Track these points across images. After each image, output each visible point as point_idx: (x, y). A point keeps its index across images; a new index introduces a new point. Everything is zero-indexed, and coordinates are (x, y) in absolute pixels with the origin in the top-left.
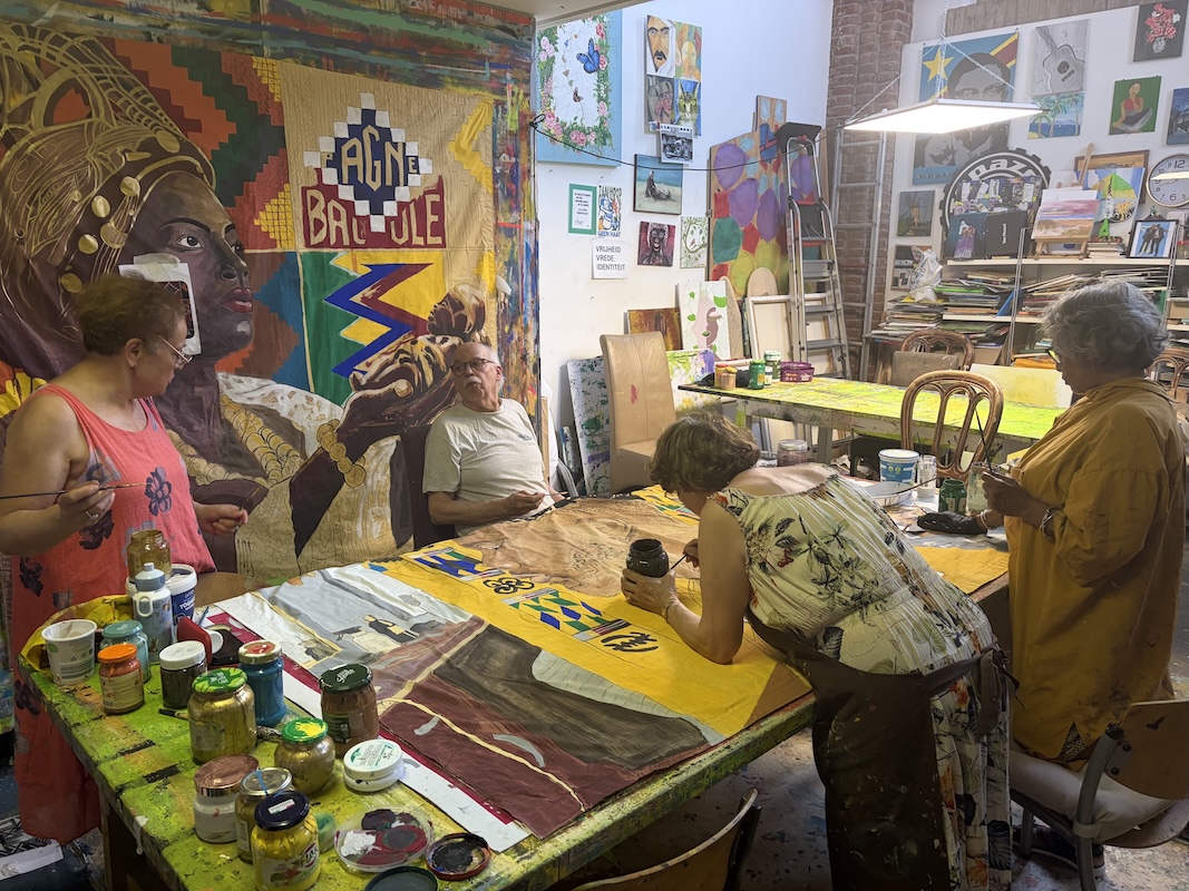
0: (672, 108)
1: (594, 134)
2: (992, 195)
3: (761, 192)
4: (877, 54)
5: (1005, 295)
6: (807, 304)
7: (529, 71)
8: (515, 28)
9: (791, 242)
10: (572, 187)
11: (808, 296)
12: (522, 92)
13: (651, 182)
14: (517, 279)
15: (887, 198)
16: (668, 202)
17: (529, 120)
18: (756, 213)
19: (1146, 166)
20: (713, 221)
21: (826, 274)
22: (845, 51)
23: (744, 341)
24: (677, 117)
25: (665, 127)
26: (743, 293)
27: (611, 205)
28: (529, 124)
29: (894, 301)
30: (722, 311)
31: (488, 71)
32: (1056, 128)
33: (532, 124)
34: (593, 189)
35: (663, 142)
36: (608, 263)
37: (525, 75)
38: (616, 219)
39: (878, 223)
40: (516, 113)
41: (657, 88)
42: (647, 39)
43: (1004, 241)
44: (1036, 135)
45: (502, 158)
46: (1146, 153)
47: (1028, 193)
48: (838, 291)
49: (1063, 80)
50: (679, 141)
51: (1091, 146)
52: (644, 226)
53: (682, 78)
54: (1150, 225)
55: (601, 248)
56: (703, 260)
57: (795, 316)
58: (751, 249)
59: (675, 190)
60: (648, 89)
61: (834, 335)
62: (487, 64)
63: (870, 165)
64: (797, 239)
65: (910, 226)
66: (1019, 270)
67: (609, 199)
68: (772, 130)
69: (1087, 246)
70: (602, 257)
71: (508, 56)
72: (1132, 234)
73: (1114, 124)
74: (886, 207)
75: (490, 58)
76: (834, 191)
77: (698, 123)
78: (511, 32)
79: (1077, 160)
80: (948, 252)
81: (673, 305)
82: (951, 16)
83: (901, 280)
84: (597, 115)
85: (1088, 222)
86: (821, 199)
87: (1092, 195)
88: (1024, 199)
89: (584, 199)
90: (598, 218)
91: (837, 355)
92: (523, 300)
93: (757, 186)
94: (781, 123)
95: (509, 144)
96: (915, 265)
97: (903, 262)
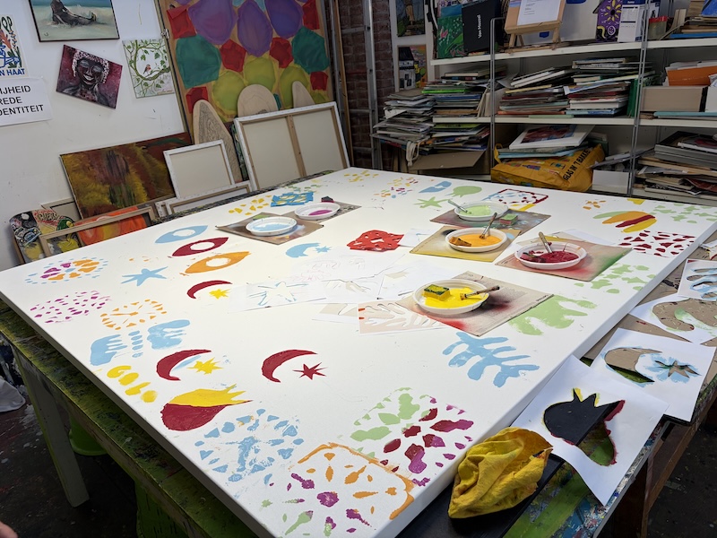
3: (237, 4)
13: (58, 5)
20: (173, 43)
36: (13, 106)
38: (11, 54)
56: (170, 86)
58: (236, 66)
65: (405, 25)
66: (493, 66)
83: (406, 82)
96: (416, 66)
97: (406, 63)
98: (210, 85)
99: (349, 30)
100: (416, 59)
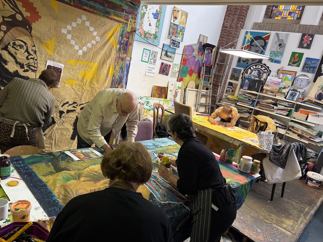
0: (176, 33)
1: (153, 36)
2: (255, 74)
3: (196, 60)
4: (234, 30)
5: (254, 101)
6: (202, 93)
7: (136, 16)
8: (134, 3)
9: (201, 75)
10: (144, 49)
11: (203, 90)
12: (133, 21)
13: (167, 52)
14: (122, 73)
15: (229, 68)
16: (170, 58)
17: (134, 30)
18: (194, 66)
19: (295, 76)
20: (182, 66)
21: (209, 86)
22: (226, 27)
23: (184, 100)
24: (177, 36)
25: (173, 38)
26: (186, 86)
27: (154, 56)
28: (133, 31)
29: (225, 96)
30: (179, 90)
31: (124, 13)
32: (275, 60)
33: (134, 31)
34: (150, 51)
35: (172, 42)
36: (150, 72)
37: (135, 17)
38: (155, 60)
39: (225, 75)
40: (131, 27)
41: (173, 27)
42: (173, 12)
43: (256, 87)
44: (270, 61)
45: (124, 39)
46: (296, 72)
47: (265, 76)
48: (211, 91)
49: (279, 48)
50: (176, 42)
51: (283, 67)
52: (162, 64)
53: (180, 25)
54: (293, 91)
55: (149, 67)
56: (177, 76)
57: (198, 95)
58: (191, 75)
59: (173, 55)
60: (170, 26)
61: (208, 102)
62: (124, 12)
63: (226, 59)
64: (203, 75)
65: (233, 77)
66: (258, 96)
67: (154, 54)
68: (203, 44)
69: (276, 93)
70: (149, 70)
71: (131, 11)
72: (288, 93)
73: (290, 63)
74: (228, 71)
75: (125, 10)
76: (216, 64)
77: (183, 38)
78: (133, 4)
79: (279, 70)
80: (242, 87)
81: (166, 86)
82: (255, 24)
83: (228, 91)
84: (155, 31)
85: (277, 87)
86: (211, 65)
87: (280, 80)
88: (263, 77)
89: (147, 53)
90: (150, 59)
91: (207, 108)
92: (123, 79)
93: (195, 58)
94: (205, 43)
95: (127, 35)
96: (233, 88)
97: (230, 87)
98: (184, 78)
99: (217, 73)
100: (233, 86)
